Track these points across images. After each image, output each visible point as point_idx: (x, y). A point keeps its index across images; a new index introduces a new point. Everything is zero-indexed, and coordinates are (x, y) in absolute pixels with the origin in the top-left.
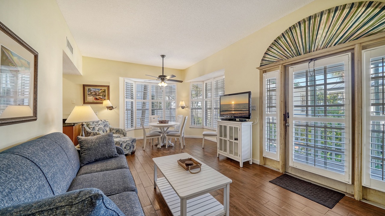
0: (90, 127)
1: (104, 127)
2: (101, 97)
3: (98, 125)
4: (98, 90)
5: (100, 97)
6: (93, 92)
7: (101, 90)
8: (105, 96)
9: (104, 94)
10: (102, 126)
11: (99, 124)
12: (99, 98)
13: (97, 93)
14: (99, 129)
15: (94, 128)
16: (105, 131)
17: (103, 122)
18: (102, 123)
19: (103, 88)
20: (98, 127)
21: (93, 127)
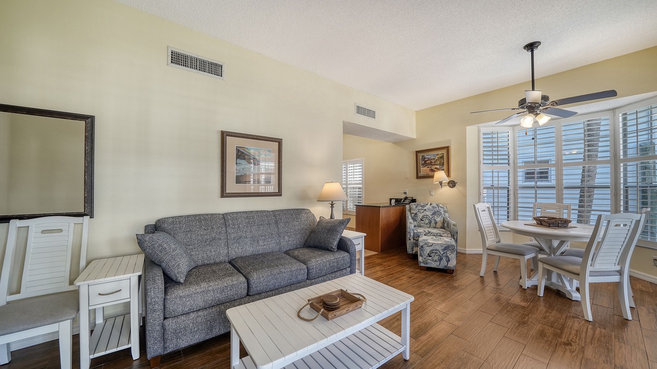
0: (412, 211)
1: (433, 214)
2: (438, 167)
3: (422, 211)
4: (434, 155)
5: (436, 166)
6: (427, 160)
7: (438, 155)
8: (443, 165)
9: (442, 161)
10: (429, 213)
11: (425, 210)
12: (435, 168)
13: (433, 161)
14: (423, 217)
15: (416, 214)
16: (433, 221)
17: (433, 207)
18: (431, 208)
19: (440, 152)
20: (423, 214)
21: (415, 212)
